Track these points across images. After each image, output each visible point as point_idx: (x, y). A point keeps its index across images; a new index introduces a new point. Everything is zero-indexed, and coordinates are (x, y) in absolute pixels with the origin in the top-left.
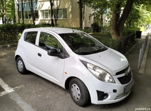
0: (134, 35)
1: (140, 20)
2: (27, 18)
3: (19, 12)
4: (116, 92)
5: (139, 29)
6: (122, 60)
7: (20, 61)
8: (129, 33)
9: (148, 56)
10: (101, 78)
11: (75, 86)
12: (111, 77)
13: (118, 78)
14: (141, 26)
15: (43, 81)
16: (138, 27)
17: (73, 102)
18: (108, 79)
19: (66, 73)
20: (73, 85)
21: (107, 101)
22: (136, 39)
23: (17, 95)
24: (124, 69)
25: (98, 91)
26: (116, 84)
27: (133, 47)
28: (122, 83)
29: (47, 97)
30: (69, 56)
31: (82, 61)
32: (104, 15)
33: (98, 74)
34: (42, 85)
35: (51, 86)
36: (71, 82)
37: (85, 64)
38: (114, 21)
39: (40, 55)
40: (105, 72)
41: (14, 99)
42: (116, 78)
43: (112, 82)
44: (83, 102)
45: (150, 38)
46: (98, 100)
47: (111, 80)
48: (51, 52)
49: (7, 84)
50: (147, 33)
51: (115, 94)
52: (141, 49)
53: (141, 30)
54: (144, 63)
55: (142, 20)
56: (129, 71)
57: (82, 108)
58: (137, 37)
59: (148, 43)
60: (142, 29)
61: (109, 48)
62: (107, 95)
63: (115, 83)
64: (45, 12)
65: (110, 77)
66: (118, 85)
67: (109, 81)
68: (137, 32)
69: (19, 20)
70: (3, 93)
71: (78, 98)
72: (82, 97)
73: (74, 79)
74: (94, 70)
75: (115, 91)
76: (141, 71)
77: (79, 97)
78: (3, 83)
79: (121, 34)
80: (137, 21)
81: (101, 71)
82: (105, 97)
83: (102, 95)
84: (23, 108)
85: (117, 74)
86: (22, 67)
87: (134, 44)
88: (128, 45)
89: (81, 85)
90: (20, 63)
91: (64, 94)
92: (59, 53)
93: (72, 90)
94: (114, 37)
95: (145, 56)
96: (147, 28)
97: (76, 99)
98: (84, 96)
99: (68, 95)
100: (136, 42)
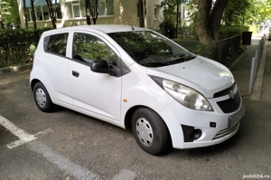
0: (238, 38)
1: (248, 12)
2: (41, 19)
3: (25, 8)
4: (215, 126)
5: (248, 28)
6: (222, 75)
7: (40, 90)
8: (230, 33)
9: (266, 73)
10: (189, 103)
11: (142, 121)
12: (206, 100)
13: (218, 103)
14: (251, 22)
15: (84, 121)
16: (246, 24)
17: (140, 149)
18: (201, 104)
19: (125, 101)
20: (139, 121)
21: (199, 142)
22: (242, 47)
23: (41, 144)
24: (227, 87)
25: (183, 126)
26: (215, 113)
27: (238, 60)
28: (225, 111)
29: (95, 144)
30: (130, 71)
31: (152, 77)
32: (182, 5)
33: (182, 97)
34: (82, 128)
35: (99, 127)
36: (135, 114)
37: (159, 81)
38: (203, 11)
39: (75, 74)
40: (194, 92)
41: (38, 151)
42: (214, 102)
43: (207, 110)
44: (158, 147)
45: (267, 43)
46: (185, 141)
47: (206, 106)
48: (97, 66)
49: (21, 128)
50: (262, 35)
51: (214, 131)
52: (254, 59)
53: (250, 30)
54: (258, 84)
55: (253, 12)
56: (235, 91)
57: (156, 158)
58: (244, 43)
59: (265, 52)
60: (252, 28)
61: (198, 57)
62: (199, 132)
63: (212, 110)
64: (73, 5)
65: (203, 101)
66: (218, 115)
67: (202, 107)
68: (244, 33)
69: (27, 24)
70: (17, 143)
71: (148, 142)
72: (156, 138)
73: (141, 110)
74: (176, 90)
75: (213, 125)
76: (255, 97)
77: (151, 140)
78: (15, 128)
79: (216, 35)
80: (243, 14)
81: (188, 92)
82: (197, 136)
83: (191, 133)
84: (56, 162)
85: (216, 95)
86: (45, 99)
87: (240, 54)
88: (230, 56)
89: (154, 118)
90: (40, 93)
91: (123, 139)
92: (111, 67)
93: (138, 128)
94: (204, 41)
95: (261, 72)
96: (261, 27)
97: (145, 144)
98: (160, 136)
99: (131, 139)
100: (243, 51)
